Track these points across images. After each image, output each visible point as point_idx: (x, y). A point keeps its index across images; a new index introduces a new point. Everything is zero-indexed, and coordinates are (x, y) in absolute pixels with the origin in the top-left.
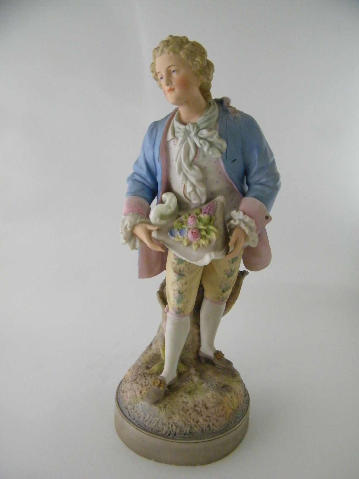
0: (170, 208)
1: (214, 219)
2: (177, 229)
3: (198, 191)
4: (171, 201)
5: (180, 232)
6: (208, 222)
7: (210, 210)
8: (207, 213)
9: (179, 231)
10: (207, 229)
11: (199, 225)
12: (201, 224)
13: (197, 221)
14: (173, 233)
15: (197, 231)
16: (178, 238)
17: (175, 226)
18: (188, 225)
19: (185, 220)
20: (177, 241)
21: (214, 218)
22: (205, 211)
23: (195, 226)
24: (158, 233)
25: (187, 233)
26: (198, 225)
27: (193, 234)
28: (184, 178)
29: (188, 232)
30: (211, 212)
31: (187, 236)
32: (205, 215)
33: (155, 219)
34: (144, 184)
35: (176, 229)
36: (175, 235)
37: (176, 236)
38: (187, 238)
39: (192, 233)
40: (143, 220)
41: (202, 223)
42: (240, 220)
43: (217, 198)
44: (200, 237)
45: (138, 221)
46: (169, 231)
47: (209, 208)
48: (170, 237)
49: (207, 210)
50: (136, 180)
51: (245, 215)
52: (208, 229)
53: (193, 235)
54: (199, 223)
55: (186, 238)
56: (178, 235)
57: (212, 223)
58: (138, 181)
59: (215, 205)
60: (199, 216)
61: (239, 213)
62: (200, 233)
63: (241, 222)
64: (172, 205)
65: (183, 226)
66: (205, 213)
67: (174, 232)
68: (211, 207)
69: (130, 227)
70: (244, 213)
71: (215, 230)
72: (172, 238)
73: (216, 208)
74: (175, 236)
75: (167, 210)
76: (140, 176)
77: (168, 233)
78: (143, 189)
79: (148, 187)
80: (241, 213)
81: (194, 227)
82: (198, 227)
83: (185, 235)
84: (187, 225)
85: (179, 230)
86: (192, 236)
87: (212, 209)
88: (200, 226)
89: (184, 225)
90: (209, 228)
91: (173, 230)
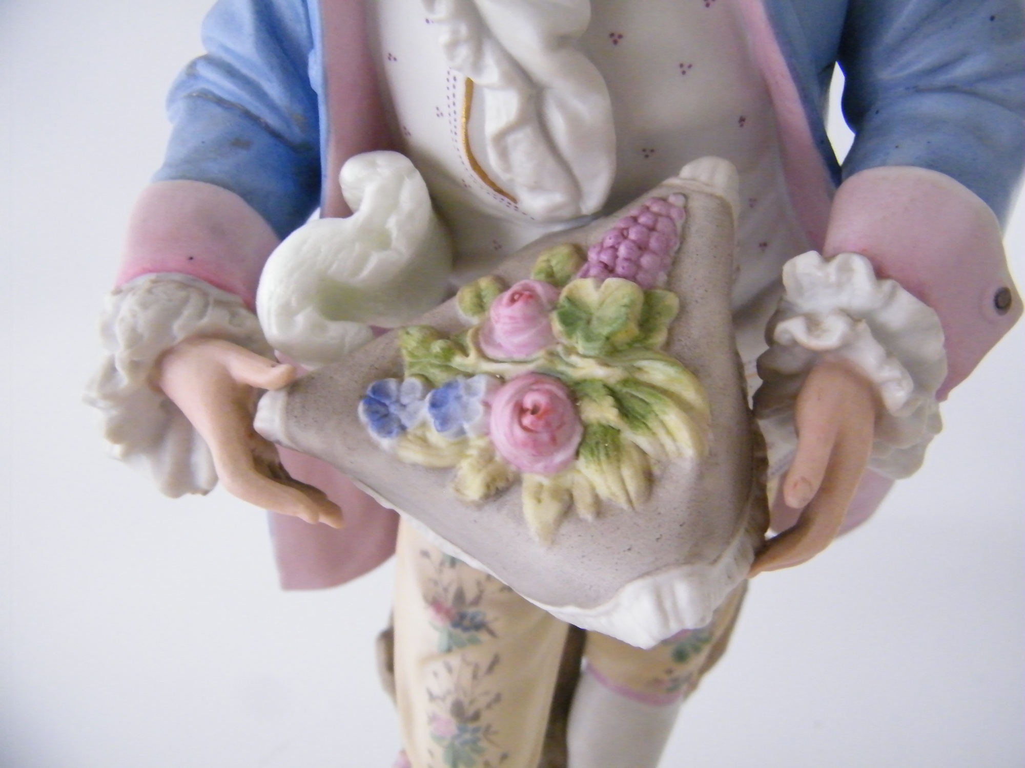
0: (384, 242)
1: (675, 310)
2: (417, 383)
3: (558, 123)
4: (389, 198)
5: (434, 405)
6: (634, 330)
7: (642, 247)
8: (619, 270)
9: (429, 397)
10: (625, 382)
11: (570, 351)
12: (581, 346)
13: (557, 327)
14: (393, 409)
15: (552, 397)
16: (424, 442)
17: (407, 359)
18: (490, 352)
19: (475, 321)
20: (415, 465)
21: (671, 300)
22: (605, 258)
23: (539, 359)
24: (289, 412)
25: (481, 408)
26: (559, 349)
27: (527, 420)
28: (464, 30)
29: (487, 405)
30: (646, 260)
31: (486, 432)
32: (611, 281)
33: (287, 313)
34: (248, 115)
35: (412, 382)
36: (405, 421)
37: (411, 426)
38: (481, 443)
39: (520, 410)
40: (214, 318)
41: (589, 338)
42: (854, 317)
43: (686, 171)
44: (577, 439)
45: (179, 329)
46: (369, 392)
47: (633, 235)
48: (373, 434)
49: (623, 251)
50: (206, 97)
51: (887, 285)
52: (638, 384)
53: (525, 429)
54: (564, 340)
55: (476, 443)
56: (424, 425)
57: (660, 338)
58: (220, 102)
59: (674, 214)
60: (565, 292)
61: (846, 269)
62: (577, 411)
63: (863, 326)
64: (392, 224)
65: (458, 361)
66: (609, 270)
67: (398, 401)
68: (652, 229)
69: (134, 366)
70: (880, 273)
71: (688, 391)
72: (386, 443)
73: (683, 239)
74: (403, 428)
75: (363, 259)
76: (230, 72)
77: (361, 408)
78: (238, 143)
79: (274, 134)
80: (861, 268)
81: (531, 367)
82: (561, 368)
83: (466, 426)
84: (483, 355)
85: (429, 384)
86: (519, 433)
87: (653, 244)
88: (574, 359)
89: (465, 353)
90: (644, 377)
91: (392, 384)
